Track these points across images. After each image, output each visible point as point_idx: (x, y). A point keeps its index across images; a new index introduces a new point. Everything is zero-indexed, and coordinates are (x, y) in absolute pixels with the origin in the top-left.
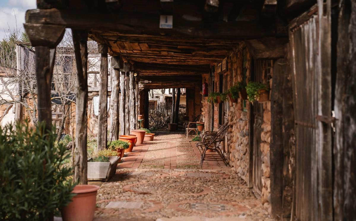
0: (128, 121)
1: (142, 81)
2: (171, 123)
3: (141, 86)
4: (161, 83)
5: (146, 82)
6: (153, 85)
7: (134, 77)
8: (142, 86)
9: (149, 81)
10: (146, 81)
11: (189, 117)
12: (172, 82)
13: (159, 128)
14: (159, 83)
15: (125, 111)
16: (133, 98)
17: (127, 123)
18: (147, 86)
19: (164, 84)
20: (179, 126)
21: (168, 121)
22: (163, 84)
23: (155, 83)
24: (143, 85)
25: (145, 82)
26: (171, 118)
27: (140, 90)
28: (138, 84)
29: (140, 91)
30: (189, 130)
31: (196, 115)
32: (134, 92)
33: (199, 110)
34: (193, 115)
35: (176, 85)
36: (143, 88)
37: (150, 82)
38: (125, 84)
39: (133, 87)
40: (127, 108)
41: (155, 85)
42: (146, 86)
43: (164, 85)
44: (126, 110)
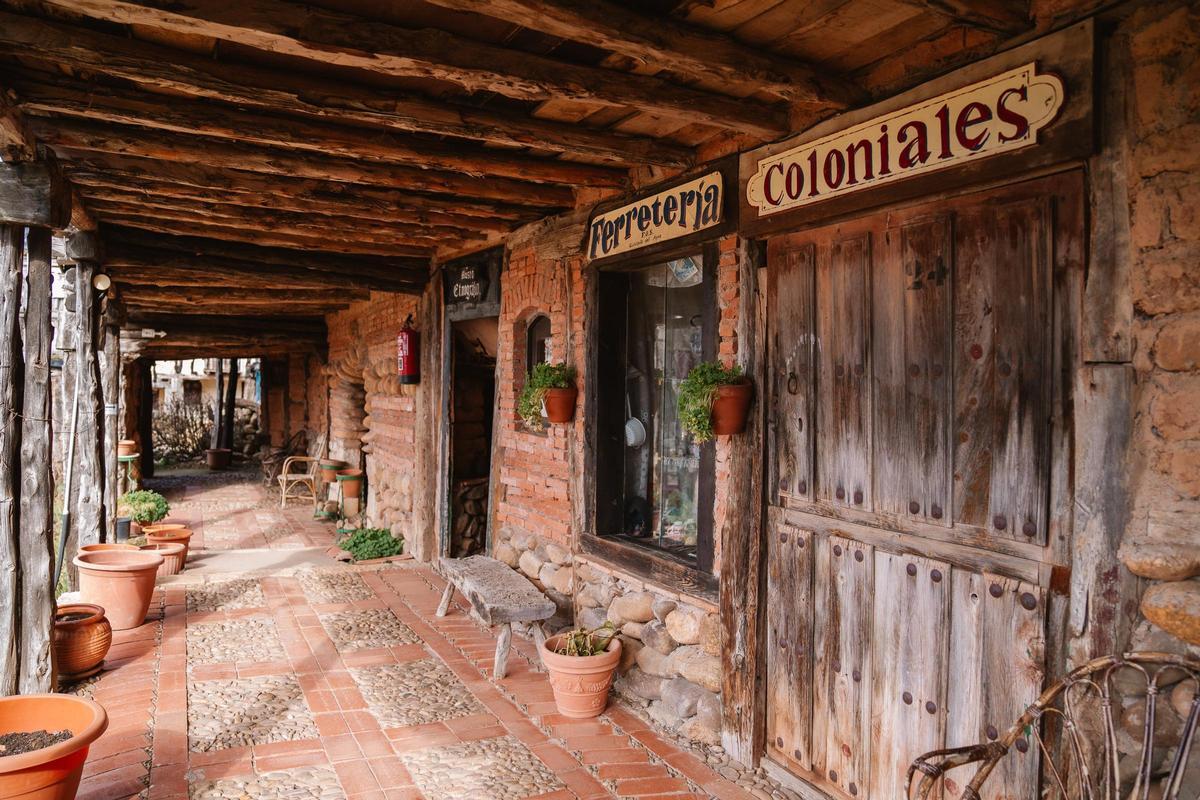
0: (44, 545)
1: (134, 330)
2: (213, 446)
3: (129, 347)
4: (196, 338)
5: (148, 336)
6: (170, 344)
7: (95, 292)
8: (134, 346)
9: (157, 330)
10: (146, 330)
11: (270, 437)
12: (235, 337)
13: (180, 462)
14: (190, 337)
15: (24, 483)
16: (92, 389)
17: (39, 554)
18: (150, 347)
19: (209, 342)
20: (234, 453)
21: (204, 443)
22: (204, 342)
23: (177, 340)
24: (139, 345)
25: (144, 335)
26: (214, 434)
27: (128, 359)
28: (116, 333)
29: (125, 366)
30: (289, 483)
31: (291, 431)
32: (96, 363)
33: (302, 417)
34: (283, 429)
35: (244, 347)
36: (136, 352)
37: (162, 334)
38: (18, 304)
39: (89, 341)
40: (39, 459)
41: (176, 347)
42: (148, 348)
43: (206, 345)
44: (32, 475)
